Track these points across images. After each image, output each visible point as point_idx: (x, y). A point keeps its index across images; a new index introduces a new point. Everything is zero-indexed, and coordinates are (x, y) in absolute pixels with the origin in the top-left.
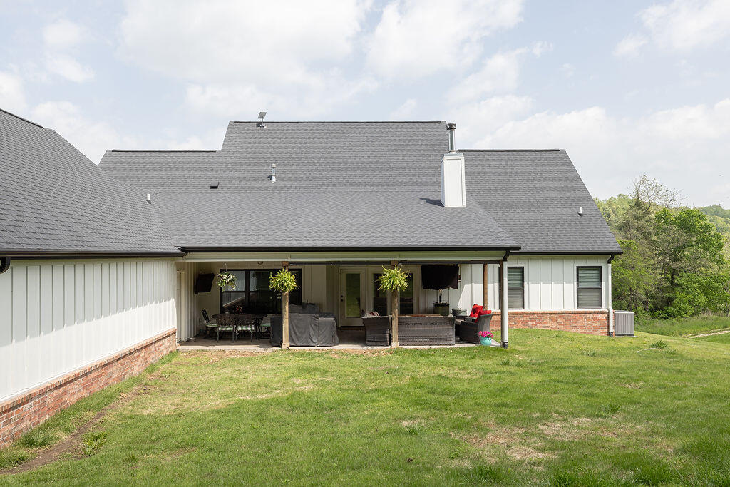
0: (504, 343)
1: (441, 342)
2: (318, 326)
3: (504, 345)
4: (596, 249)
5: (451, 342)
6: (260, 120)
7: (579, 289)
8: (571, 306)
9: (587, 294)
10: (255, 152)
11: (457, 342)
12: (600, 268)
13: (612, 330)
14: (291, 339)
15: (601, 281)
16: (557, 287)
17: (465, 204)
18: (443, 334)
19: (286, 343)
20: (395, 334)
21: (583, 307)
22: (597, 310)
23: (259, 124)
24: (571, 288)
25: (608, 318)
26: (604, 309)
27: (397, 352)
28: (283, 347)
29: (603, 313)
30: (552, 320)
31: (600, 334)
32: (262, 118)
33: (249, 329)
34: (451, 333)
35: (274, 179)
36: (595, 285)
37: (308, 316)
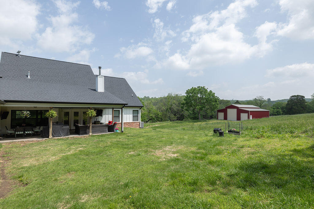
0: (122, 131)
1: (104, 132)
2: (63, 129)
3: (122, 132)
4: (138, 106)
5: (107, 132)
6: (18, 54)
7: (133, 116)
8: (131, 121)
9: (135, 117)
10: (17, 66)
11: (109, 131)
12: (138, 110)
13: (141, 127)
14: (53, 135)
15: (138, 114)
16: (128, 115)
17: (104, 91)
18: (104, 130)
19: (51, 136)
20: (91, 130)
21: (134, 121)
22: (137, 122)
23: (17, 55)
24: (131, 116)
25: (140, 123)
26: (139, 121)
27: (92, 136)
28: (49, 137)
29: (139, 122)
30: (127, 125)
31: (138, 128)
32: (19, 53)
33: (31, 132)
34: (107, 129)
35: (29, 77)
36: (136, 115)
37: (59, 126)
